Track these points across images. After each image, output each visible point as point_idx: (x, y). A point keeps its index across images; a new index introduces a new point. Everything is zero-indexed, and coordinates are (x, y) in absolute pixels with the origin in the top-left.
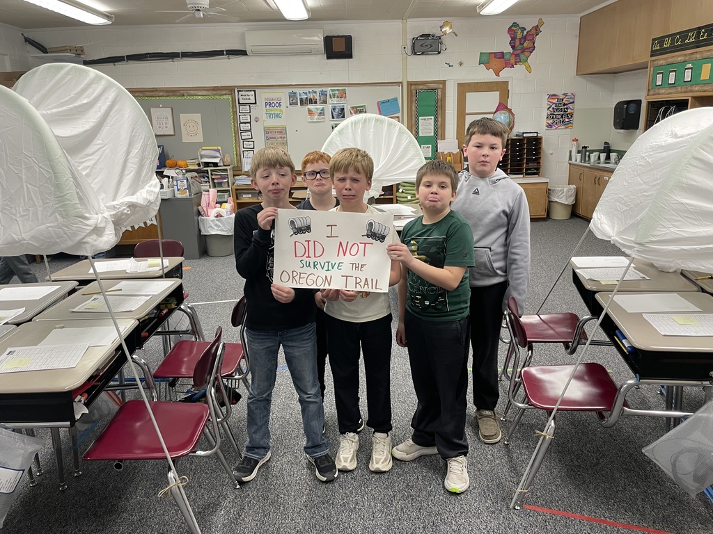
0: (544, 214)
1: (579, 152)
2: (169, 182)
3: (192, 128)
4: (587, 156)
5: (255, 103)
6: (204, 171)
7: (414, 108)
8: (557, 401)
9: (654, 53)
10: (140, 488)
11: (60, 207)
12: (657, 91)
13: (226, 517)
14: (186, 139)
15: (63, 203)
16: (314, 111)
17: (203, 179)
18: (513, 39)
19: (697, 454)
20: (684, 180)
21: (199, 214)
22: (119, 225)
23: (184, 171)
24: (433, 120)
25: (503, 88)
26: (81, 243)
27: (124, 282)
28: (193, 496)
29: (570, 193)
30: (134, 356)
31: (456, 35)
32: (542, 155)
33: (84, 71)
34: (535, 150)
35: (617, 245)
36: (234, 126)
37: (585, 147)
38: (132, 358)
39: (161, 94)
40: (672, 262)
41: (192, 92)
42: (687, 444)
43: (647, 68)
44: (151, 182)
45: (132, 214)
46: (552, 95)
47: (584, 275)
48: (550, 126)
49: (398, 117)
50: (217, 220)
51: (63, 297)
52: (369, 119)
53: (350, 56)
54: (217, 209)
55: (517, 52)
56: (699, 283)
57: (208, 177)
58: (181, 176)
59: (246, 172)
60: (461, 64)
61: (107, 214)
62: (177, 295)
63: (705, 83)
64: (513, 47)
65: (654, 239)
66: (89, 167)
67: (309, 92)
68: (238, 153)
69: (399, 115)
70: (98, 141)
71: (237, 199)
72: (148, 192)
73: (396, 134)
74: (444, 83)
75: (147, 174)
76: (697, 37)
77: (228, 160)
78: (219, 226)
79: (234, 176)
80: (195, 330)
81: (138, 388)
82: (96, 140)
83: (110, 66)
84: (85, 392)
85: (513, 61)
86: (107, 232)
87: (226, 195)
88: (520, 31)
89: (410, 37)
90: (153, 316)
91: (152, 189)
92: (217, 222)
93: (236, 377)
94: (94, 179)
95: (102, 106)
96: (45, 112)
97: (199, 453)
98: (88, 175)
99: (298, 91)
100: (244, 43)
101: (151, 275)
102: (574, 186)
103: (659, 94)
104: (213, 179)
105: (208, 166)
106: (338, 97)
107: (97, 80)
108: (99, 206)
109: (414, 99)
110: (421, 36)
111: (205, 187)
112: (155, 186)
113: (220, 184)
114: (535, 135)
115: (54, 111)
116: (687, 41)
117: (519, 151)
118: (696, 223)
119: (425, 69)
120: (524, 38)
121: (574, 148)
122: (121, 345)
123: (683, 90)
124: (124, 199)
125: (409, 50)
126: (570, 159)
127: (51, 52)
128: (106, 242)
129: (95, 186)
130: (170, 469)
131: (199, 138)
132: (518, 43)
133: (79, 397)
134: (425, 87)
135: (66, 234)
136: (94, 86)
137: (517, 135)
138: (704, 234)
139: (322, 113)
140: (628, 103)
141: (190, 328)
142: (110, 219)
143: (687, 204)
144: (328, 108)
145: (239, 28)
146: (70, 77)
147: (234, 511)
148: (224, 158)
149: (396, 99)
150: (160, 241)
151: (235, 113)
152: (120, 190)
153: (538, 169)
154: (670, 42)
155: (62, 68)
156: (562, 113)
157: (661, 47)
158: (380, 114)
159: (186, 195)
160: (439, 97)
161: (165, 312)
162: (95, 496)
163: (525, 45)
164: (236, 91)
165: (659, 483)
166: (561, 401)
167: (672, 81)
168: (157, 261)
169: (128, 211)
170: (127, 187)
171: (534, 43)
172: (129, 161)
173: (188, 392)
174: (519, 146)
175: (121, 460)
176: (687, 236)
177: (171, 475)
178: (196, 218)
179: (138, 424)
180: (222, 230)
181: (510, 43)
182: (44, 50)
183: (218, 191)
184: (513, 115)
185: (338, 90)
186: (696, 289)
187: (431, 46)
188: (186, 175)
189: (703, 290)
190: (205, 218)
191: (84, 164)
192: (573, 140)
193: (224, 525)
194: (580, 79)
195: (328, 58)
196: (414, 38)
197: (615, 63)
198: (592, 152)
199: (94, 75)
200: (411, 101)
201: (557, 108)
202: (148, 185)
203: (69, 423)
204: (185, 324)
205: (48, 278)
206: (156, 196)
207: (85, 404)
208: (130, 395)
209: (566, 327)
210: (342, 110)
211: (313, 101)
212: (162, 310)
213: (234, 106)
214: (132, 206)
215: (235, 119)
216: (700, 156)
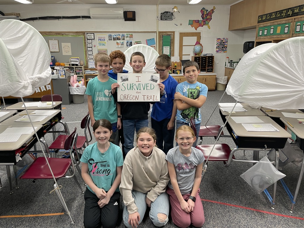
0: (214, 88)
1: (229, 63)
2: (56, 72)
3: (67, 49)
4: (232, 64)
5: (94, 39)
6: (72, 68)
7: (161, 43)
8: (208, 157)
9: (259, 22)
10: (43, 193)
11: (10, 77)
12: (260, 38)
13: (78, 203)
14: (64, 54)
15: (10, 76)
16: (119, 43)
17: (71, 71)
18: (203, 14)
19: (260, 177)
20: (257, 71)
21: (69, 85)
22: (34, 86)
23: (63, 67)
24: (169, 48)
25: (198, 35)
26: (18, 92)
27: (37, 111)
28: (64, 196)
29: (225, 80)
30: (41, 140)
31: (179, 12)
32: (214, 64)
33: (20, 23)
34: (211, 61)
35: (233, 97)
36: (85, 49)
37: (232, 61)
38: (40, 140)
39: (54, 34)
40: (252, 103)
41: (67, 34)
42: (256, 173)
43: (256, 28)
44: (48, 69)
45: (40, 82)
46: (219, 39)
47: (223, 110)
48: (217, 51)
49: (154, 46)
50: (77, 88)
51: (11, 116)
52: (140, 46)
53: (134, 20)
54: (77, 83)
55: (204, 20)
56: (266, 113)
57: (74, 70)
58: (62, 69)
59: (90, 68)
60: (181, 25)
61: (29, 81)
62: (59, 117)
63: (278, 35)
64: (203, 18)
65: (245, 94)
66: (22, 62)
67: (117, 35)
68: (87, 60)
69: (155, 45)
70: (26, 52)
71: (86, 80)
72: (46, 73)
73: (151, 53)
74: (174, 32)
75: (46, 66)
76: (276, 16)
77: (82, 63)
78: (78, 91)
79: (85, 70)
80: (66, 131)
81: (42, 152)
82: (25, 51)
83: (32, 22)
84: (20, 152)
85: (202, 24)
86: (29, 88)
87: (81, 78)
88: (205, 11)
89: (160, 13)
90: (49, 124)
91: (48, 72)
92: (77, 89)
93: (83, 149)
94: (24, 67)
95: (28, 37)
96: (4, 39)
97: (67, 177)
98: (21, 65)
99: (113, 34)
100: (89, 13)
101: (48, 108)
102: (227, 77)
103: (260, 39)
104: (76, 71)
105: (74, 66)
106: (129, 37)
107: (25, 26)
108: (26, 78)
109: (161, 39)
110: (165, 12)
111: (72, 74)
112: (50, 71)
113: (79, 73)
114: (211, 55)
115: (8, 39)
116: (272, 17)
117: (204, 62)
118: (261, 88)
119: (166, 26)
120: (207, 14)
121: (227, 61)
122: (35, 134)
123: (270, 37)
124: (36, 75)
125: (159, 18)
126: (226, 65)
127: (6, 15)
128: (28, 92)
129: (25, 70)
130: (55, 183)
131: (70, 54)
132: (205, 16)
133: (18, 154)
134: (166, 34)
135: (12, 88)
136: (24, 29)
137: (204, 55)
138: (264, 92)
139: (122, 44)
140: (249, 42)
141: (64, 130)
142: (30, 83)
143: (258, 80)
144: (125, 42)
145: (87, 6)
146: (14, 25)
147: (81, 201)
148: (81, 62)
149: (154, 39)
150: (52, 95)
151: (85, 43)
152: (35, 72)
153: (212, 69)
154: (265, 17)
155: (11, 21)
156: (223, 46)
157: (262, 19)
158: (147, 45)
159: (64, 77)
160: (172, 38)
161: (53, 123)
162: (24, 196)
163: (208, 17)
164: (86, 34)
165: (249, 190)
166: (209, 157)
167: (265, 34)
168: (51, 103)
169: (38, 80)
170: (38, 71)
171: (211, 17)
172: (39, 60)
173: (63, 156)
174: (205, 60)
175: (35, 179)
176: (258, 93)
177: (55, 185)
178: (68, 87)
179: (42, 167)
180: (79, 93)
181: (201, 16)
182: (3, 14)
183: (78, 76)
184: (202, 46)
185: (129, 34)
186: (265, 115)
187: (169, 17)
188: (64, 69)
189: (268, 116)
190: (72, 87)
191: (20, 61)
192: (227, 58)
193: (77, 206)
194: (230, 32)
195: (125, 20)
196: (161, 13)
197: (244, 26)
198: (234, 63)
199: (24, 24)
200: (160, 40)
201: (221, 44)
202: (47, 70)
203: (14, 163)
204: (63, 129)
205: (4, 109)
206: (50, 75)
207: (20, 156)
208: (39, 155)
209: (216, 131)
210: (131, 43)
211: (119, 39)
212: (52, 122)
213: (85, 40)
214: (40, 78)
215: (85, 45)
216: (263, 62)
